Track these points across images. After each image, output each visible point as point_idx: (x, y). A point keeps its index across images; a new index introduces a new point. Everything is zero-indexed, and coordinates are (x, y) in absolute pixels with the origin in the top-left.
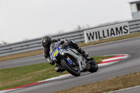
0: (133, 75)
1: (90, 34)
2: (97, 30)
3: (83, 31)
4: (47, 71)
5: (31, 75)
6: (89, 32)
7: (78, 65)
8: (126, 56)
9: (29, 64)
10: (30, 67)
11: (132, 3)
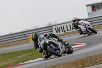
0: (89, 59)
1: (58, 28)
2: (62, 26)
3: (52, 26)
4: (27, 56)
5: (14, 59)
6: (56, 27)
7: (59, 49)
9: (13, 51)
10: (14, 53)
11: (88, 6)
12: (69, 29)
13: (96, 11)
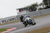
2: (5, 19)
6: (2, 20)
8: (15, 28)
11: (17, 9)
12: (8, 21)
13: (21, 12)
